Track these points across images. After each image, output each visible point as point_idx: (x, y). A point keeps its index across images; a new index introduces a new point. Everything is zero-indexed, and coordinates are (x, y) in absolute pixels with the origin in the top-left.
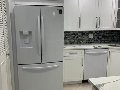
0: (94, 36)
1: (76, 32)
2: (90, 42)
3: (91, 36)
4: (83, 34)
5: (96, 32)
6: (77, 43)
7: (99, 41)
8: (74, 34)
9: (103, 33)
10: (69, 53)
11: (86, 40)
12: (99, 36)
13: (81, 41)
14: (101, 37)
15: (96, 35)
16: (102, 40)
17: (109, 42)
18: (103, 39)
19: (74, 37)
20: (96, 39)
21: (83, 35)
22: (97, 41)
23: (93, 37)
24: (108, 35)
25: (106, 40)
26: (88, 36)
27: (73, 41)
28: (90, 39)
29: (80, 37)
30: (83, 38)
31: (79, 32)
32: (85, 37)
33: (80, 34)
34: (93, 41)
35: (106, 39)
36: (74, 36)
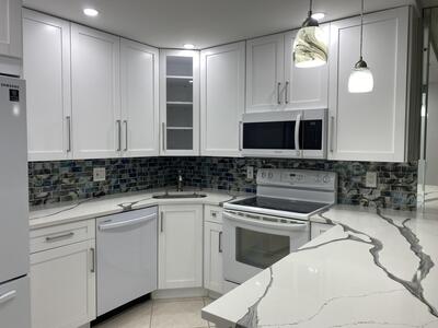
0: (107, 173)
1: (52, 163)
2: (97, 194)
3: (100, 175)
4: (75, 170)
5: (113, 161)
6: (59, 200)
7: (124, 187)
8: (47, 171)
9: (131, 165)
10: (44, 239)
11: (87, 187)
12: (122, 172)
13: (72, 194)
14: (126, 176)
15: (114, 172)
16: (131, 185)
17: (148, 188)
18: (133, 181)
19: (47, 182)
20: (113, 181)
21: (77, 173)
22: (118, 186)
23: (107, 178)
24: (144, 170)
25: (140, 184)
26: (91, 175)
27: (45, 194)
28: (98, 183)
29: (65, 180)
30: (77, 181)
31: (63, 163)
32: (84, 180)
33: (66, 170)
34: (106, 190)
35: (139, 181)
36: (44, 176)
